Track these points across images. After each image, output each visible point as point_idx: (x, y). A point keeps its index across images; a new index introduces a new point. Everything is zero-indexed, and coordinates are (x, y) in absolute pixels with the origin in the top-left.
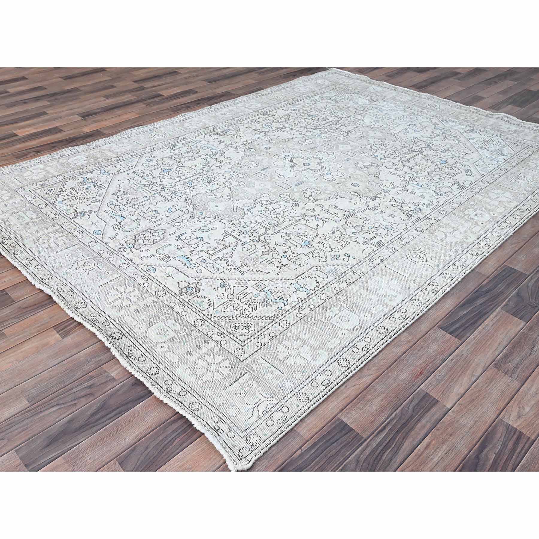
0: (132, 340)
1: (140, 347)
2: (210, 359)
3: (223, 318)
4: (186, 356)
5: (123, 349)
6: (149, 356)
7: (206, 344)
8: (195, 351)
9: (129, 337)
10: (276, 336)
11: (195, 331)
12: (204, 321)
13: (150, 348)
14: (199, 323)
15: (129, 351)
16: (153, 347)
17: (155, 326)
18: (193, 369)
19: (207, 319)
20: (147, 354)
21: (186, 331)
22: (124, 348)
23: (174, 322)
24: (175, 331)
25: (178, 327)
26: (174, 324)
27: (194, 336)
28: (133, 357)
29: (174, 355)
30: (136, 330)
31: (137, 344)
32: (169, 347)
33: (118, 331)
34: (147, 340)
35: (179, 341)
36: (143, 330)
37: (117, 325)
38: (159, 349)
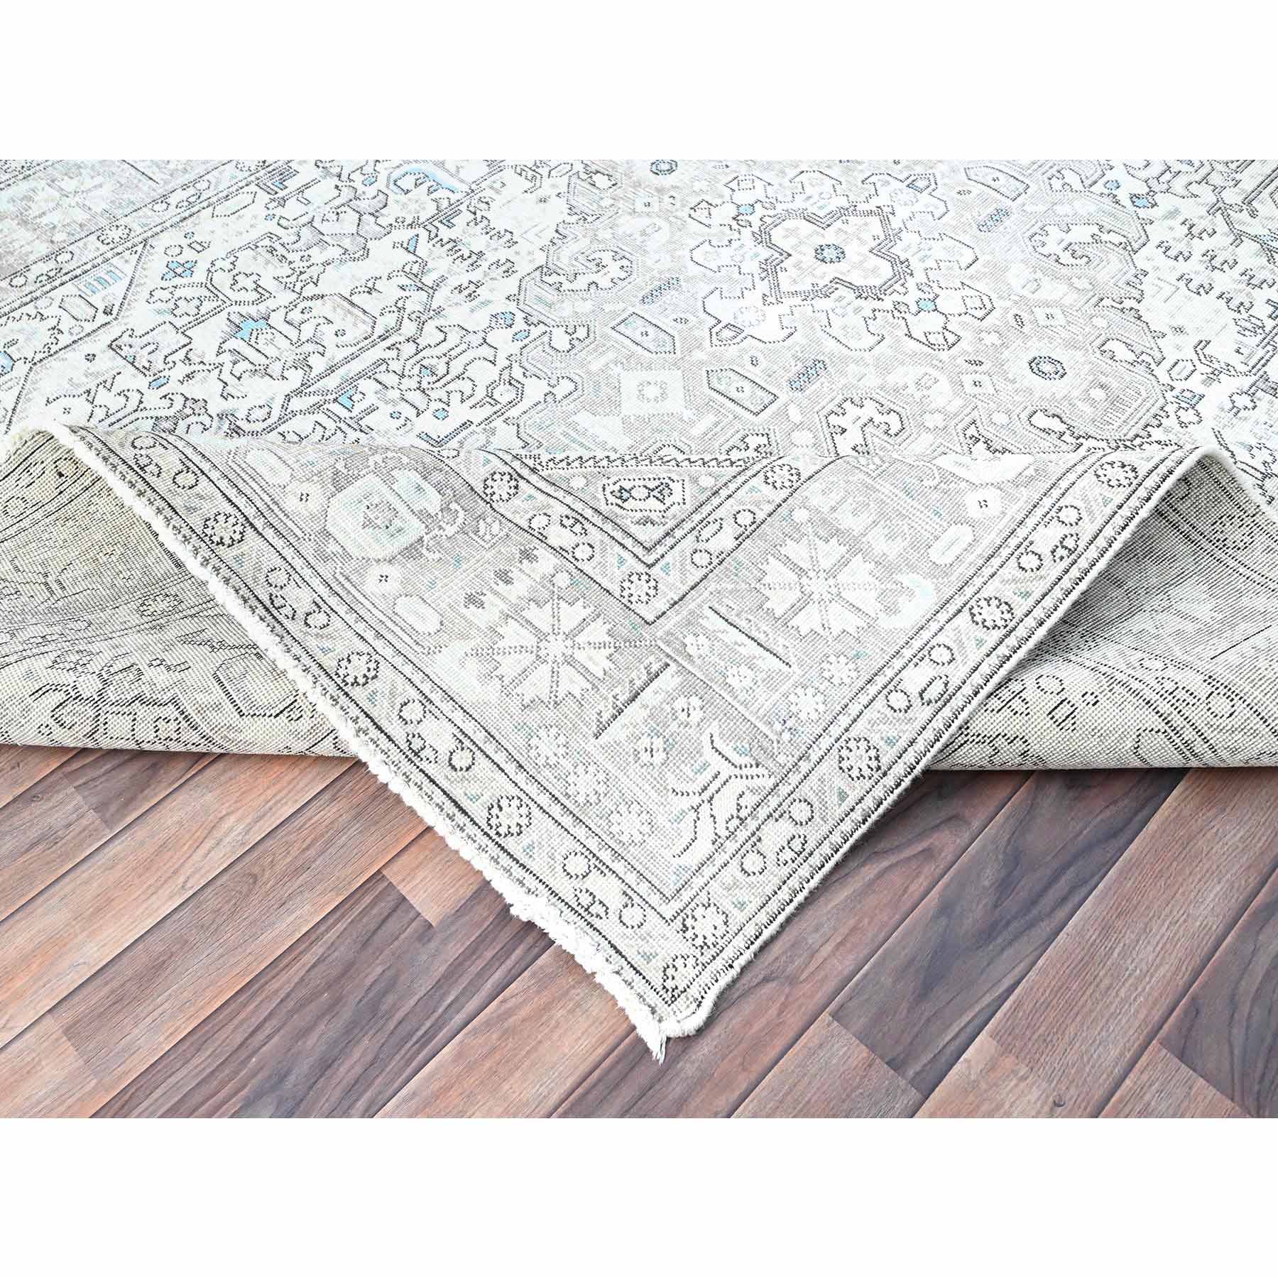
0: (279, 543)
1: (307, 573)
2: (542, 618)
3: (577, 464)
4: (464, 611)
5: (250, 582)
6: (342, 610)
7: (525, 561)
8: (492, 590)
9: (269, 533)
10: (757, 525)
11: (489, 520)
12: (516, 477)
13: (342, 579)
14: (501, 488)
15: (273, 590)
16: (353, 578)
17: (353, 491)
18: (488, 655)
19: (525, 472)
20: (333, 601)
21: (460, 520)
22: (255, 580)
23: (416, 477)
24: (423, 516)
25: (432, 502)
26: (419, 488)
27: (488, 537)
28: (287, 611)
29: (423, 609)
30: (291, 504)
31: (298, 563)
32: (405, 582)
33: (229, 509)
34: (332, 547)
35: (437, 556)
36: (314, 505)
37: (223, 484)
38: (371, 585)
